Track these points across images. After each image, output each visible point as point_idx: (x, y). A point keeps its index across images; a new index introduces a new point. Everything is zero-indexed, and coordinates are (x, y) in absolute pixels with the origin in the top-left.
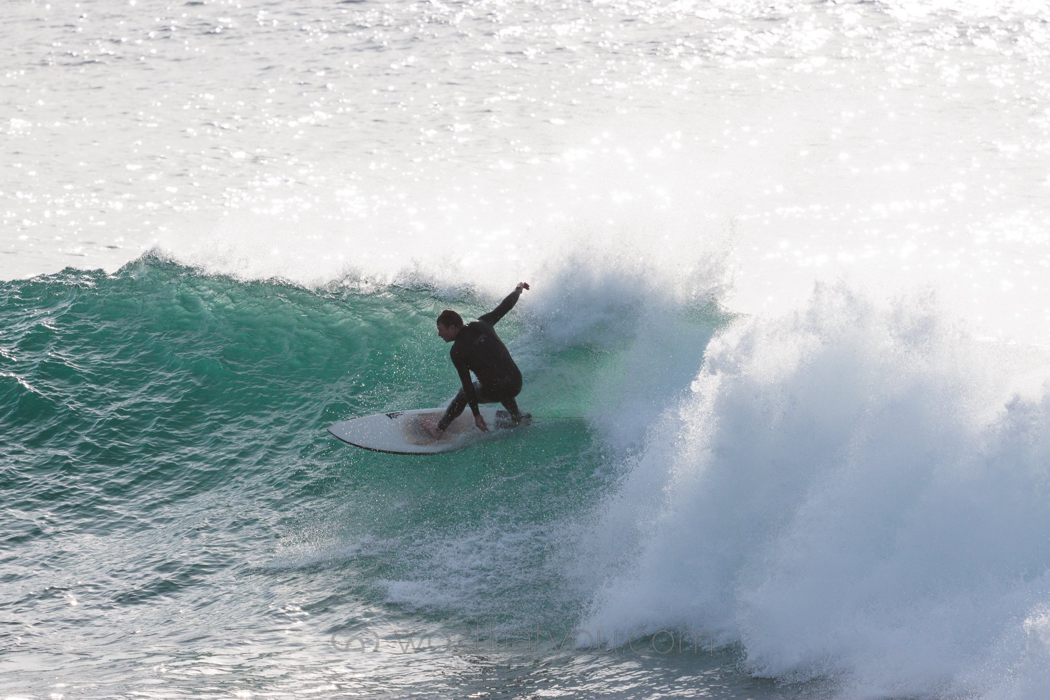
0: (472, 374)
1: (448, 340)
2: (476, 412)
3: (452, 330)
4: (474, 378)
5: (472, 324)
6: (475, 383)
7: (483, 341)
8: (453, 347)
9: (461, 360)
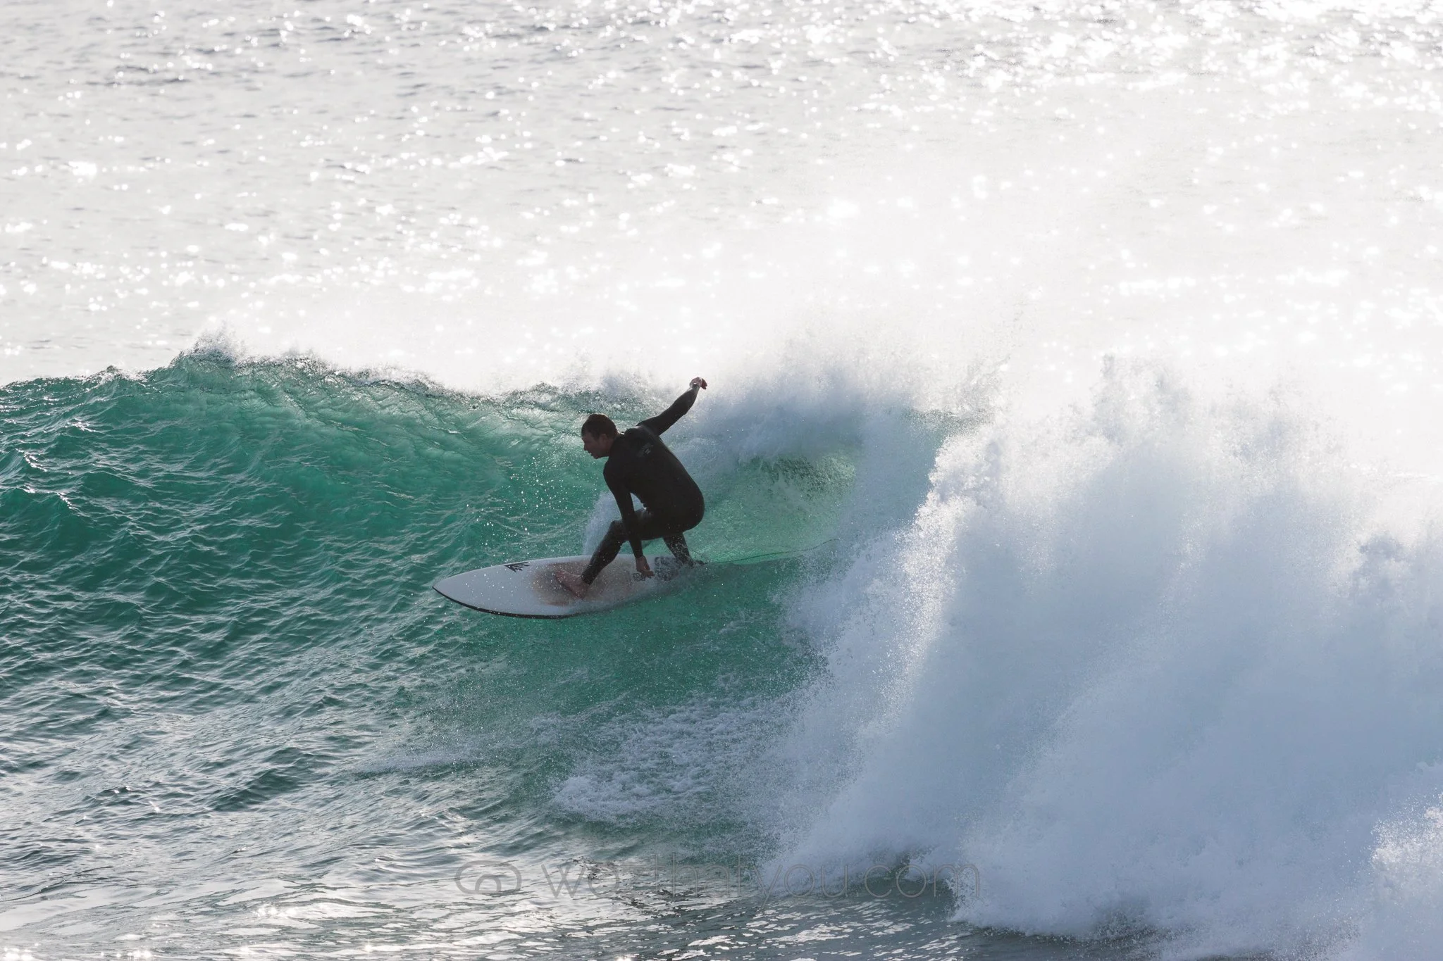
0: (634, 498)
1: (597, 456)
2: (638, 553)
3: (603, 442)
4: (637, 504)
5: (630, 432)
6: (639, 511)
7: (648, 452)
8: (607, 464)
9: (619, 481)
